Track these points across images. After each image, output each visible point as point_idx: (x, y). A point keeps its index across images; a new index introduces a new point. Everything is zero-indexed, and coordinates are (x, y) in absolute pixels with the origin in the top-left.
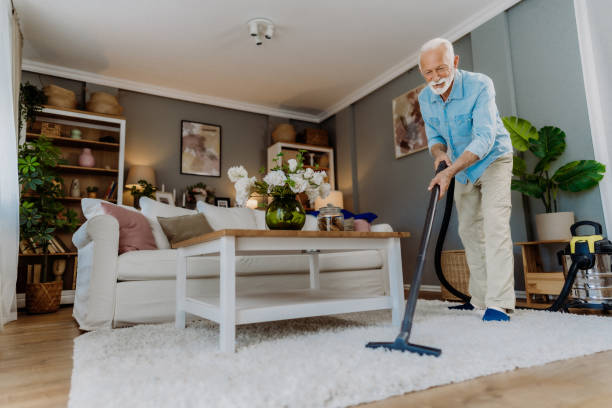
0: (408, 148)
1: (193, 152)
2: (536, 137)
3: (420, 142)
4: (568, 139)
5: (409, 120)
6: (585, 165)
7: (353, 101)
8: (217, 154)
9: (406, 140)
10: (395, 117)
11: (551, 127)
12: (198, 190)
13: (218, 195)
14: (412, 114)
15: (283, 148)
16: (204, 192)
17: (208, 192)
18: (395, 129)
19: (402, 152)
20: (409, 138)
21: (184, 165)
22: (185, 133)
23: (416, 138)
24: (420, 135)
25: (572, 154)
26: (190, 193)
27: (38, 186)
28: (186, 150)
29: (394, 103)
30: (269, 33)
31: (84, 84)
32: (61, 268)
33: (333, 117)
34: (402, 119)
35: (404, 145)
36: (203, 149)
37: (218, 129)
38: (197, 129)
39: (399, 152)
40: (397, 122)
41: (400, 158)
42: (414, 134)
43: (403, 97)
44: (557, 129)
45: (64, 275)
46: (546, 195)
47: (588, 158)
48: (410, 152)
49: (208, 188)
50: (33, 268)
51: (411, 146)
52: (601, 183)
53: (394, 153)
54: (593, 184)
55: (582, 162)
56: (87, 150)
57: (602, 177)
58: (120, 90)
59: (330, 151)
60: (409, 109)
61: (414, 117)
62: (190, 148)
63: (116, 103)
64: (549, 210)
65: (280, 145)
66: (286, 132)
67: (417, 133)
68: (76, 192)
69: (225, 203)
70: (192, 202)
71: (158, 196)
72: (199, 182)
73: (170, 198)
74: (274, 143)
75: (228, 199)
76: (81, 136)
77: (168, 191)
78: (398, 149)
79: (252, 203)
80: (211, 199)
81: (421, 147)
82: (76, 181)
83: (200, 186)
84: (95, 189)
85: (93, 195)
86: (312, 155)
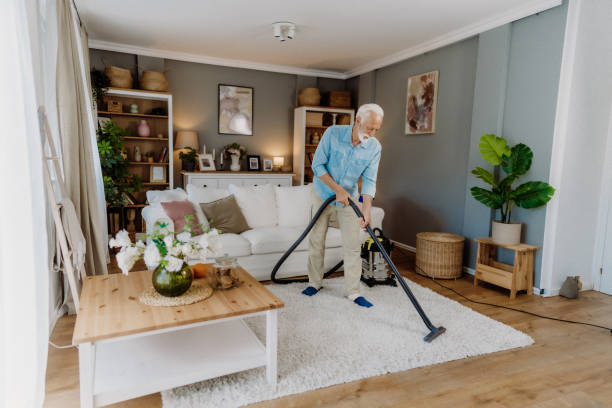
0: (416, 128)
1: (229, 114)
2: (508, 154)
3: (426, 125)
4: (535, 160)
5: (420, 102)
6: (541, 186)
7: (377, 67)
8: (249, 115)
9: (415, 120)
10: (409, 95)
11: (524, 146)
12: (232, 151)
13: (250, 153)
14: (423, 97)
15: (308, 111)
16: (238, 152)
17: (241, 152)
18: (407, 107)
19: (411, 130)
20: (418, 119)
21: (221, 126)
22: (222, 97)
23: (423, 121)
24: (426, 119)
25: (534, 175)
26: (226, 152)
27: (113, 165)
28: (224, 113)
29: (410, 81)
30: (291, 33)
31: (136, 56)
32: (133, 216)
33: (357, 77)
34: (414, 99)
35: (413, 124)
36: (238, 111)
37: (250, 91)
38: (232, 92)
39: (408, 130)
40: (410, 99)
41: (408, 136)
42: (422, 116)
43: (418, 78)
44: (528, 149)
45: (135, 221)
46: (504, 206)
47: (544, 181)
48: (417, 132)
49: (241, 147)
50: (113, 217)
51: (418, 127)
52: (549, 203)
53: (404, 129)
54: (541, 204)
55: (539, 183)
56: (144, 122)
57: (550, 199)
58: (165, 60)
59: (352, 112)
60: (420, 92)
61: (424, 101)
62: (227, 110)
63: (164, 80)
64: (503, 221)
65: (305, 108)
66: (311, 95)
67: (424, 116)
68: (138, 158)
69: (256, 160)
70: (228, 159)
71: (201, 158)
72: (234, 141)
73: (210, 158)
74: (300, 105)
75: (258, 157)
76: (138, 109)
77: (208, 152)
78: (408, 126)
79: (279, 161)
80: (244, 157)
81: (425, 130)
82: (137, 148)
83: (235, 146)
84: (152, 154)
85: (151, 160)
86: (335, 116)
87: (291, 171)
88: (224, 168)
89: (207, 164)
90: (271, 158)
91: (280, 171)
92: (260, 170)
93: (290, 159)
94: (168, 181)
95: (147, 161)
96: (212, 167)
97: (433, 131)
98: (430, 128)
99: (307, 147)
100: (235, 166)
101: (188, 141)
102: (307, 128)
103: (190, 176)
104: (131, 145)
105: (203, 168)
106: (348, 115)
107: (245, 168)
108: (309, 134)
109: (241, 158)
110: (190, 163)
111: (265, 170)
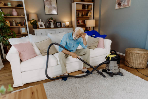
1: (48, 7)
3: (126, 4)
8: (56, 7)
9: (120, 2)
12: (50, 20)
13: (57, 21)
15: (77, 4)
17: (54, 21)
19: (118, 7)
20: (122, 2)
21: (46, 11)
23: (125, 2)
28: (46, 6)
35: (119, 4)
36: (51, 5)
41: (117, 9)
48: (121, 7)
49: (54, 19)
51: (122, 5)
53: (115, 7)
56: (14, 10)
59: (92, 4)
62: (47, 5)
65: (76, 3)
68: (14, 24)
70: (49, 24)
71: (39, 23)
72: (51, 17)
73: (43, 24)
74: (74, 2)
75: (60, 22)
76: (12, 5)
77: (42, 21)
78: (117, 5)
79: (68, 23)
80: (55, 23)
81: (126, 6)
82: (13, 21)
83: (51, 19)
84: (20, 23)
85: (19, 25)
86: (86, 5)
87: (72, 27)
88: (48, 27)
89: (41, 26)
90: (65, 22)
91: (68, 27)
92: (61, 27)
93: (71, 23)
94: (27, 33)
95: (18, 26)
96: (44, 27)
97: (130, 6)
98: (128, 4)
99: (77, 18)
100: (52, 26)
101: (33, 17)
102: (77, 11)
103: (35, 30)
104: (11, 20)
105: (40, 27)
106: (91, 5)
107: (56, 27)
108: (78, 13)
109: (54, 23)
110: (35, 26)
111: (63, 27)
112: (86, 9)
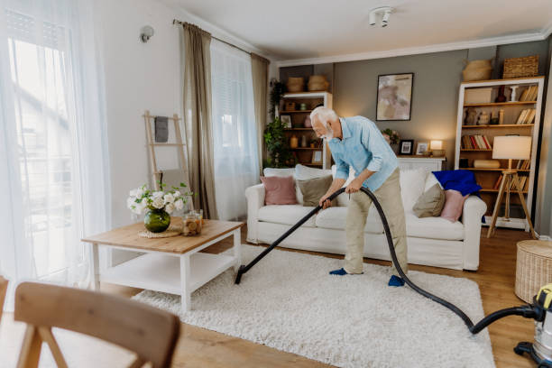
1: (387, 103)
8: (408, 100)
15: (466, 88)
17: (394, 137)
21: (379, 113)
28: (382, 101)
31: (313, 66)
36: (396, 97)
37: (410, 76)
38: (391, 80)
59: (541, 81)
62: (384, 98)
65: (464, 85)
69: (409, 144)
75: (412, 141)
76: (306, 107)
79: (437, 145)
82: (303, 137)
83: (388, 132)
85: (313, 146)
86: (514, 88)
87: (443, 155)
90: (428, 141)
92: (412, 154)
111: (418, 153)
112: (513, 99)
